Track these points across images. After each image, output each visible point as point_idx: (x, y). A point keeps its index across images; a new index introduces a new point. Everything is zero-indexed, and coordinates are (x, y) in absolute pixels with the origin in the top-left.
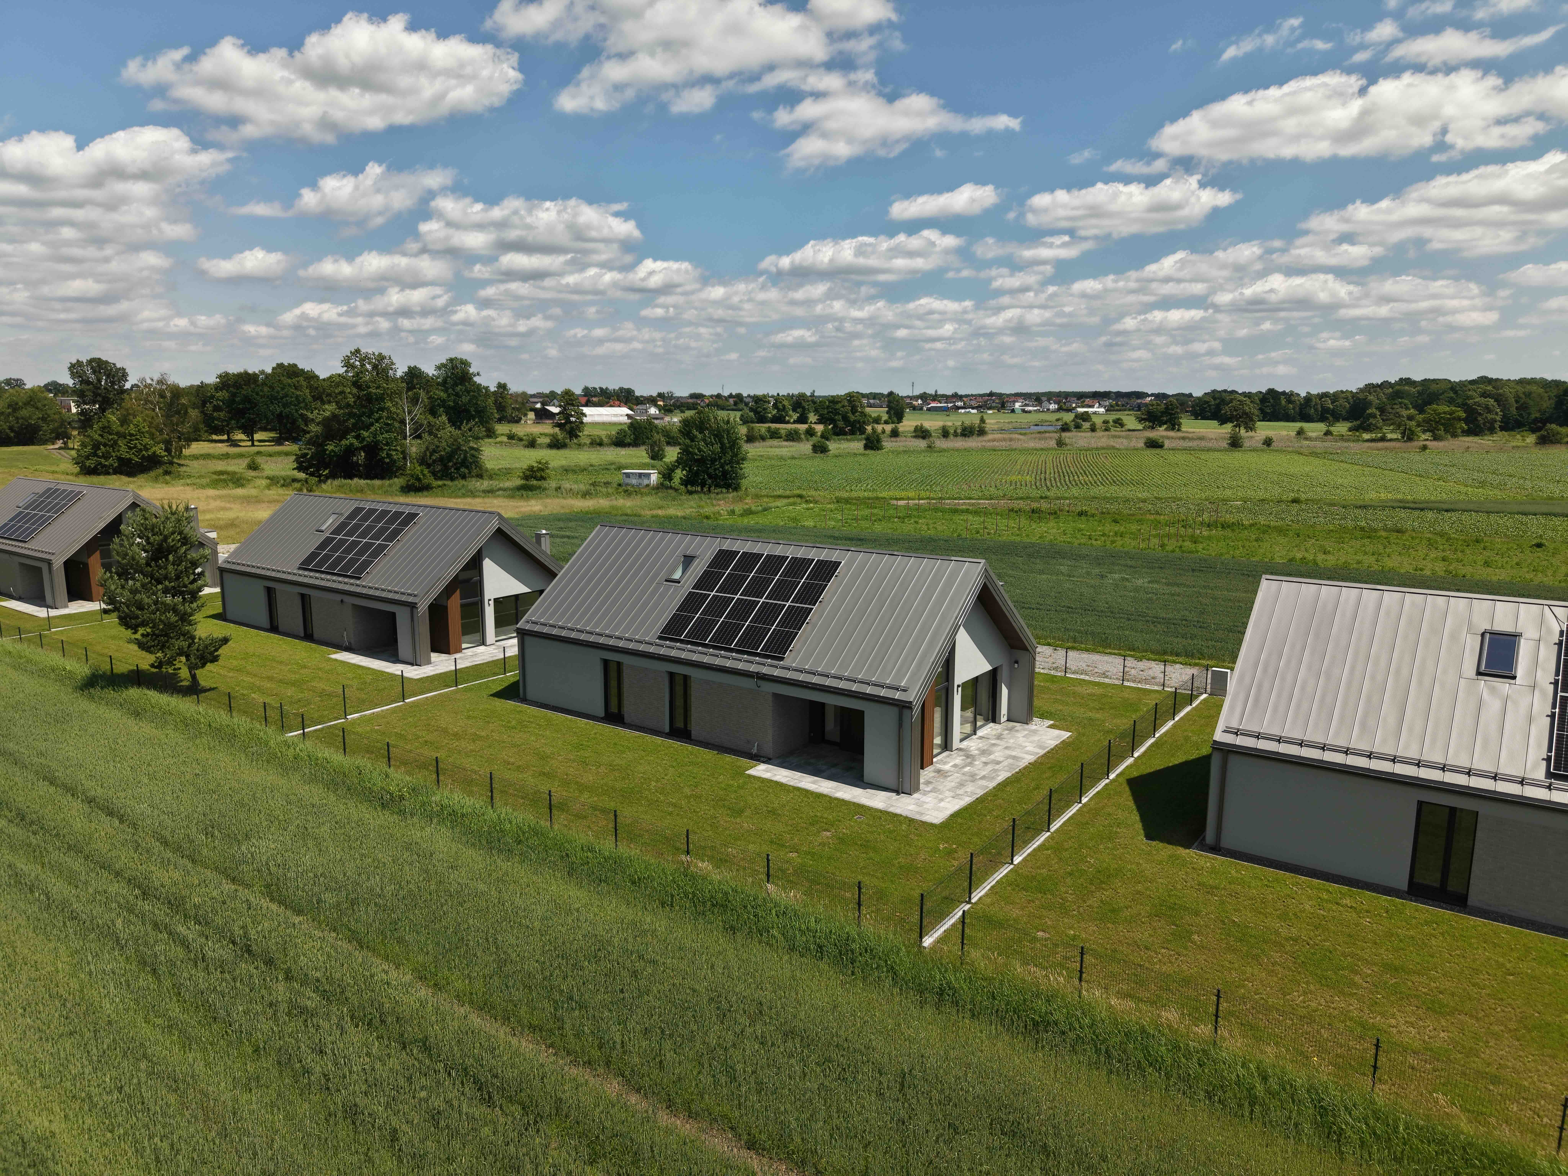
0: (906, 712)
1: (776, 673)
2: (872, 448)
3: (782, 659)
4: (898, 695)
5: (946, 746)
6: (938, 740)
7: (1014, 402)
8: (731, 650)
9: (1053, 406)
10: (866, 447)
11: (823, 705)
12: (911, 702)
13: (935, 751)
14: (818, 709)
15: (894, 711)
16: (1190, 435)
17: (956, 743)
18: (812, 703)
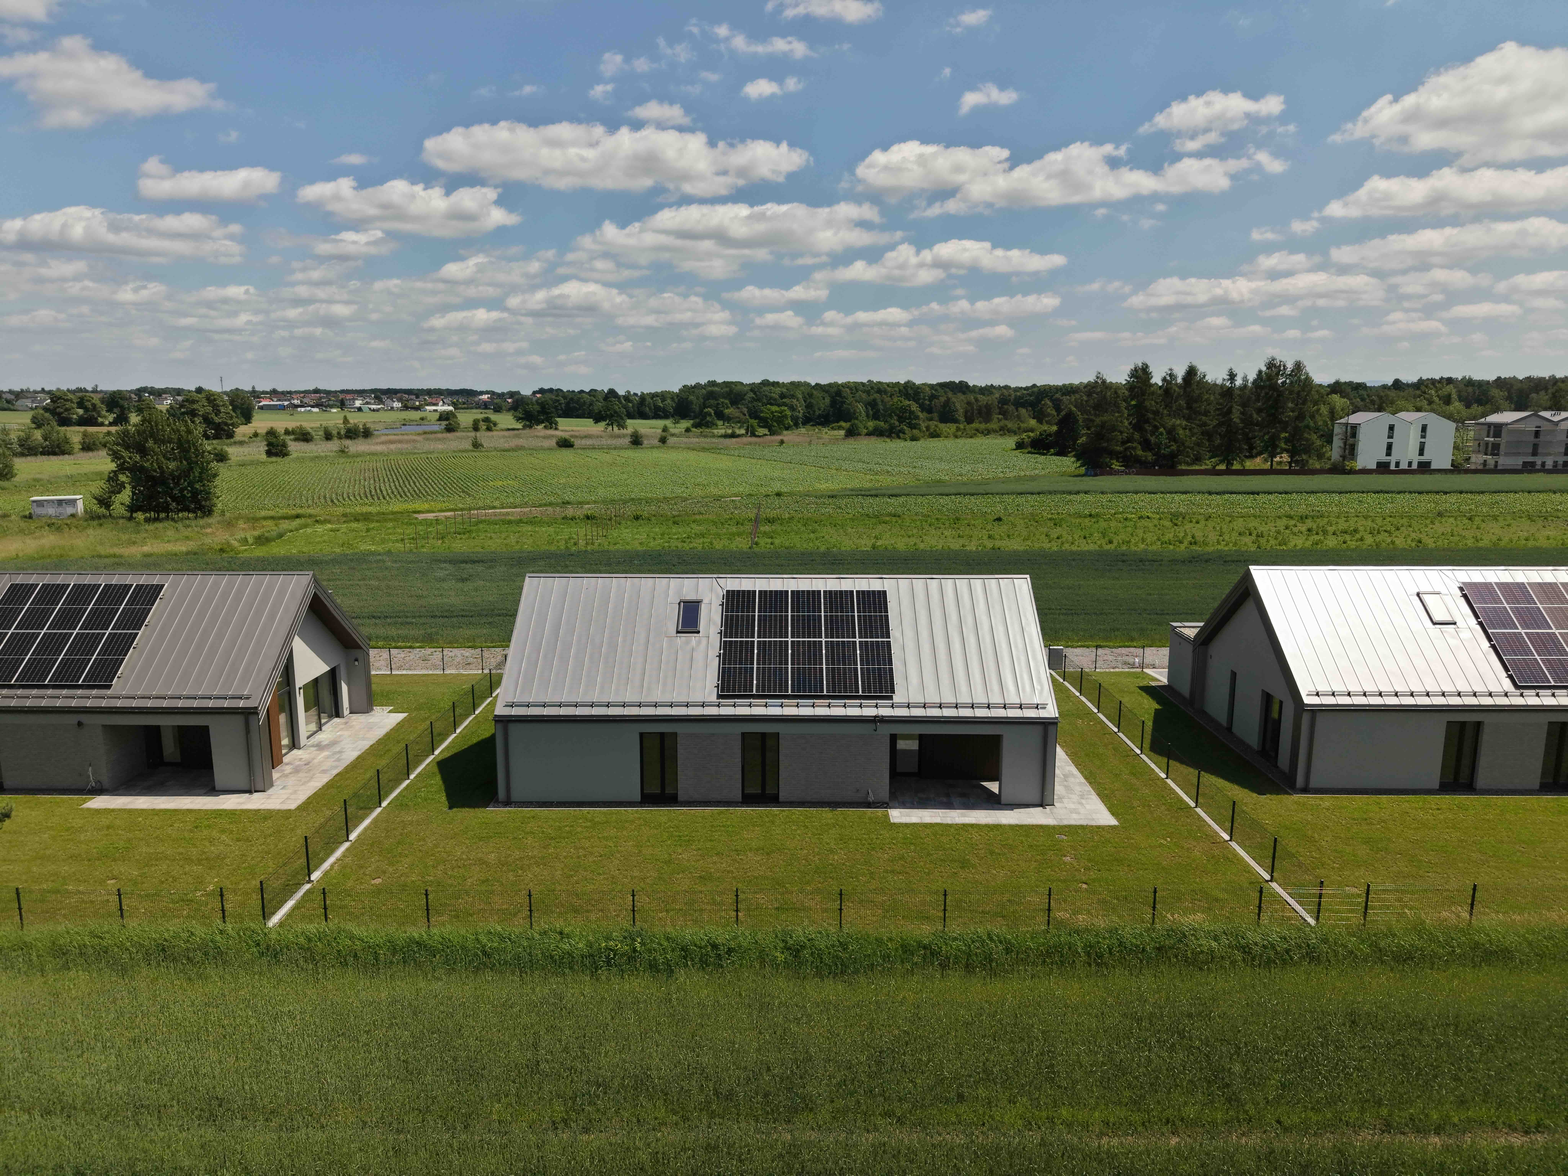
0: (252, 718)
1: (104, 703)
2: (276, 455)
3: (109, 687)
4: (241, 704)
5: (294, 744)
6: (285, 741)
7: (354, 400)
8: (46, 687)
9: (397, 405)
10: (269, 453)
11: (158, 728)
12: (256, 708)
13: (284, 752)
14: (154, 732)
15: (239, 720)
16: (577, 434)
17: (303, 740)
18: (147, 727)
